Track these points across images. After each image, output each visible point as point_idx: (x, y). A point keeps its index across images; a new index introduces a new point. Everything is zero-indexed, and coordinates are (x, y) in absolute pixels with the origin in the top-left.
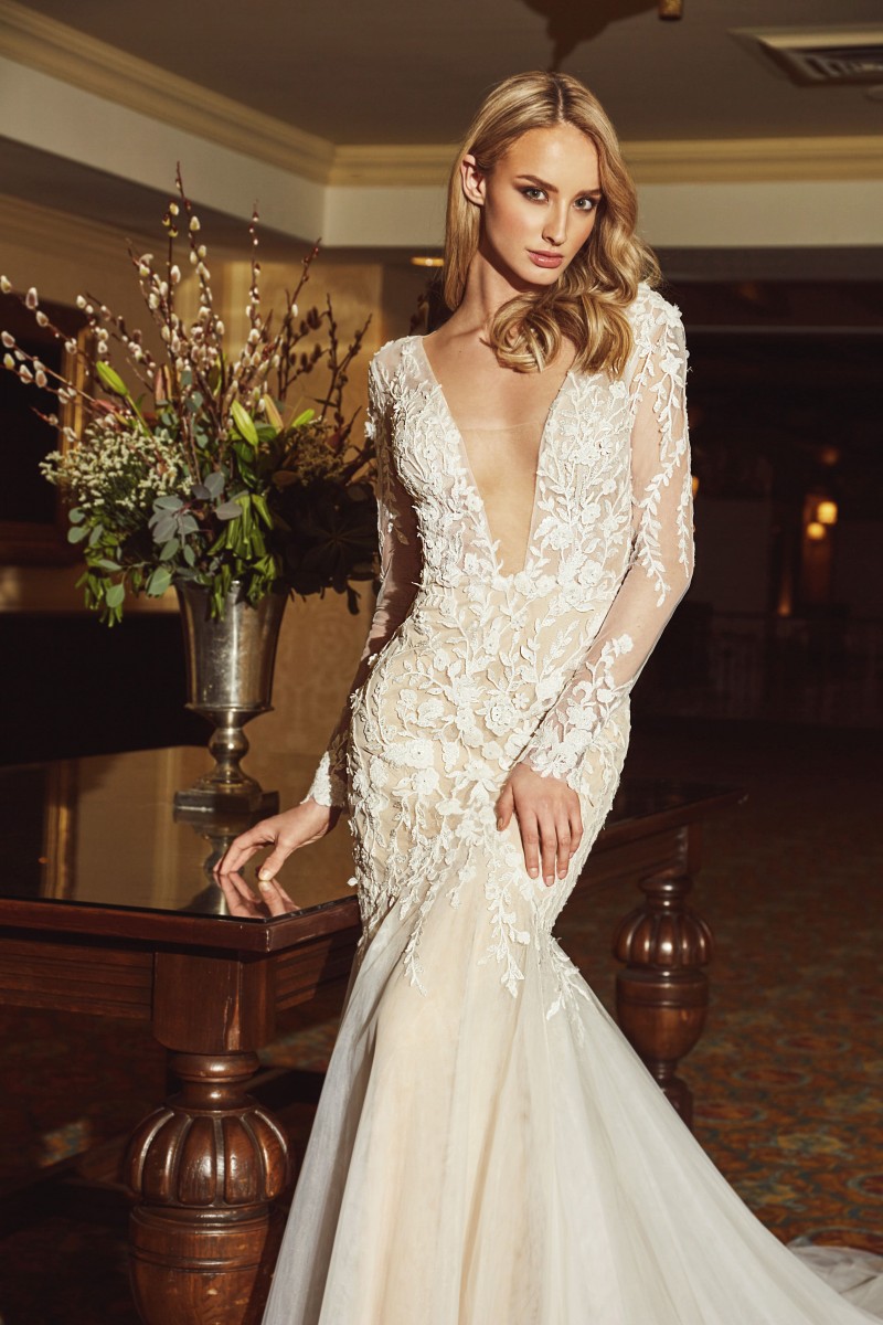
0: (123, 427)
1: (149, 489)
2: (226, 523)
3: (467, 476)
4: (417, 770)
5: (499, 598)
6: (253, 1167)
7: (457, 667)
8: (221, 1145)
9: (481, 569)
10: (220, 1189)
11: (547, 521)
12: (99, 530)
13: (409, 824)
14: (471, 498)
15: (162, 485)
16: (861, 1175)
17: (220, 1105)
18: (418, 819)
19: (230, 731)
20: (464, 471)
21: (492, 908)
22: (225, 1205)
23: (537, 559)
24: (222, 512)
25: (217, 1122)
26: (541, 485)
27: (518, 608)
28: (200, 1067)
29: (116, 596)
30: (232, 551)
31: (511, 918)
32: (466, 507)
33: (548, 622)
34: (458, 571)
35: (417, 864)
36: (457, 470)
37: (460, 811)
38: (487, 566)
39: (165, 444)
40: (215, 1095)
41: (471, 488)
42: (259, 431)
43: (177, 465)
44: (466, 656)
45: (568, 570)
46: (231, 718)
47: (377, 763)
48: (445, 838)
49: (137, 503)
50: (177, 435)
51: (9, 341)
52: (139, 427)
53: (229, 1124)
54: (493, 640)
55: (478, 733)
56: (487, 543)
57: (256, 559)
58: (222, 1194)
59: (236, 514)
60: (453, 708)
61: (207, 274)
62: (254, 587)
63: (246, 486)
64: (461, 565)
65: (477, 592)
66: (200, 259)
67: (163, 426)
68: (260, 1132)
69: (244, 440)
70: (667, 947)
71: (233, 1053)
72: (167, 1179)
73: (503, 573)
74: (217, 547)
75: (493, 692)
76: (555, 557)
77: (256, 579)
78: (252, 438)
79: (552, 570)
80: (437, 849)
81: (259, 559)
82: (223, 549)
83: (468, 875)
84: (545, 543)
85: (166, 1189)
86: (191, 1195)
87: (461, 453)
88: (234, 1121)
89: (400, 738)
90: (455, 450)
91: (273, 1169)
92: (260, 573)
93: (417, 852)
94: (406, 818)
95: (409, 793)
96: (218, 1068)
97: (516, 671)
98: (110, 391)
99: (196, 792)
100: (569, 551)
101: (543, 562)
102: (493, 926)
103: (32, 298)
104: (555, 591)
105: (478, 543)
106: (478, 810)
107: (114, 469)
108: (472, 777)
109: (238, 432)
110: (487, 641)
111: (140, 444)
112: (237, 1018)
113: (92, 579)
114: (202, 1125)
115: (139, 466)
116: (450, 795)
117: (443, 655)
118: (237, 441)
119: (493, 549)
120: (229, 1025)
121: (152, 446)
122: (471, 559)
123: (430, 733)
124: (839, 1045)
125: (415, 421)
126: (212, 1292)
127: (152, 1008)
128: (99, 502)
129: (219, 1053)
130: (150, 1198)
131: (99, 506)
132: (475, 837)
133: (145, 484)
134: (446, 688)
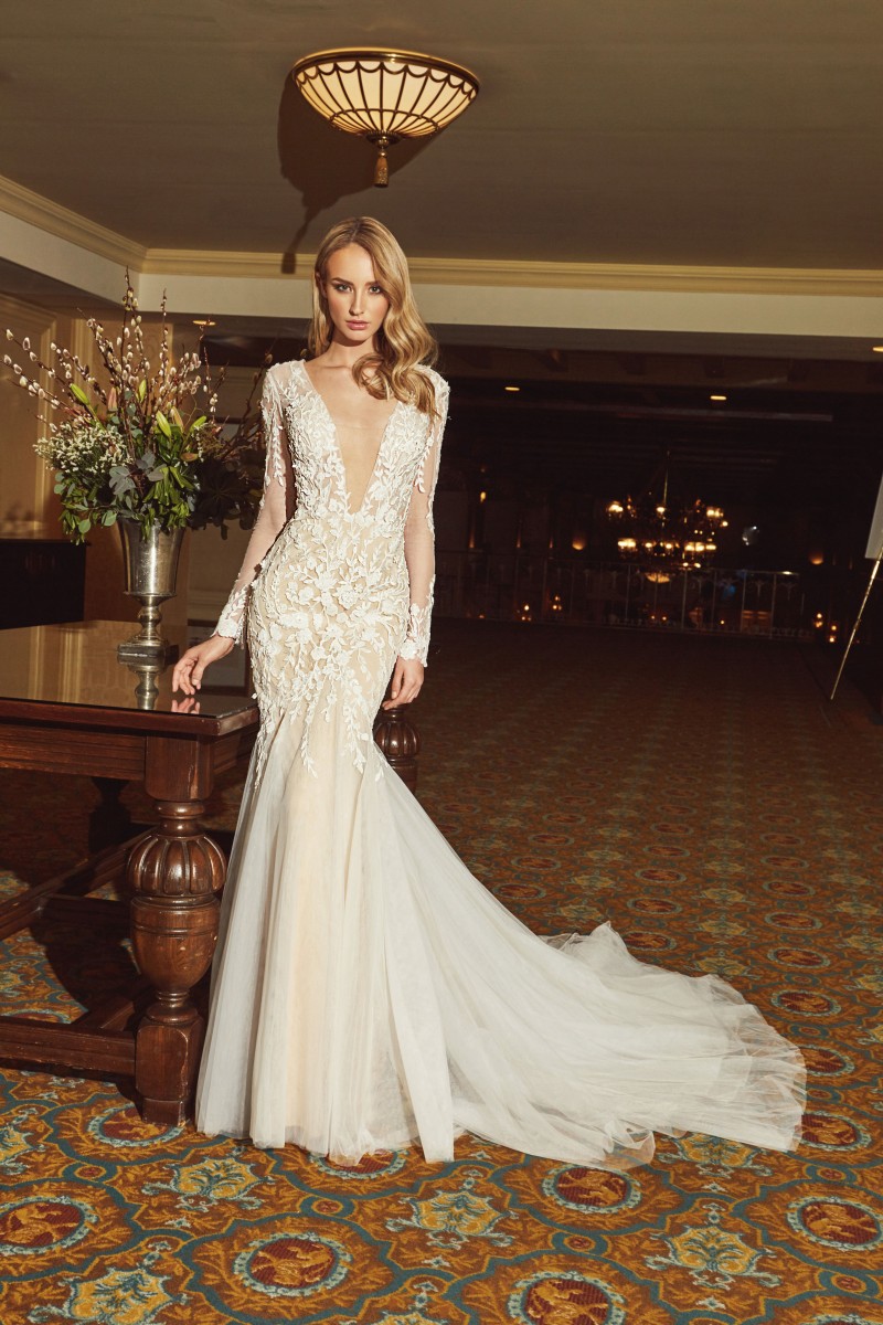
0: (89, 425)
1: (106, 462)
2: (154, 483)
3: (338, 452)
4: (299, 630)
5: (347, 527)
6: (204, 871)
7: (321, 567)
8: (186, 858)
9: (338, 508)
10: (187, 885)
11: (377, 483)
12: (73, 486)
13: (293, 664)
14: (338, 465)
15: (114, 460)
16: (499, 885)
17: (184, 833)
18: (300, 661)
19: (150, 609)
20: (337, 449)
21: (347, 721)
22: (190, 895)
23: (367, 505)
24: (151, 477)
25: (184, 844)
26: (379, 461)
27: (355, 533)
28: (173, 810)
29: (85, 526)
30: (157, 500)
31: (358, 726)
32: (334, 470)
33: (370, 542)
34: (324, 509)
35: (297, 688)
36: (331, 447)
37: (325, 657)
38: (342, 507)
39: (113, 434)
40: (180, 827)
41: (339, 459)
42: (172, 428)
43: (121, 448)
44: (326, 561)
45: (381, 511)
46: (151, 601)
47: (274, 625)
48: (316, 673)
49: (99, 470)
50: (121, 430)
51: (18, 370)
52: (98, 424)
53: (191, 844)
54: (342, 552)
55: (335, 607)
56: (343, 493)
57: (172, 505)
58: (187, 888)
59: (160, 478)
60: (319, 593)
61: (141, 333)
62: (170, 521)
63: (164, 462)
64: (327, 506)
65: (334, 522)
66: (137, 324)
67: (112, 424)
68: (208, 849)
69: (163, 433)
70: (394, 743)
71: (194, 801)
72: (156, 880)
73: (350, 512)
74: (148, 497)
75: (342, 582)
76: (376, 504)
77: (172, 518)
78: (168, 432)
79: (373, 512)
80: (310, 680)
81: (175, 505)
82: (152, 499)
83: (332, 700)
84: (372, 497)
85: (155, 886)
86: (169, 889)
87: (334, 437)
88: (194, 843)
89: (288, 612)
90: (331, 435)
91: (217, 872)
92: (175, 514)
93: (297, 681)
94: (292, 659)
95: (295, 644)
96: (182, 810)
97: (356, 570)
98: (78, 401)
99: (130, 645)
100: (383, 502)
101: (370, 507)
102: (347, 733)
103: (26, 343)
104: (374, 525)
105: (339, 493)
106: (335, 655)
107: (87, 450)
108: (330, 636)
109: (159, 428)
110: (339, 552)
111: (99, 435)
112: (196, 779)
113: (68, 516)
114: (176, 846)
115: (100, 449)
116: (318, 645)
117: (312, 562)
118: (158, 435)
119: (347, 497)
120: (192, 782)
121: (107, 436)
122: (333, 502)
123: (306, 607)
124: (474, 809)
125: (308, 414)
126: (183, 949)
127: (145, 772)
128: (75, 469)
129: (184, 801)
130: (146, 891)
131: (76, 472)
132: (335, 675)
133: (103, 459)
134: (315, 579)
